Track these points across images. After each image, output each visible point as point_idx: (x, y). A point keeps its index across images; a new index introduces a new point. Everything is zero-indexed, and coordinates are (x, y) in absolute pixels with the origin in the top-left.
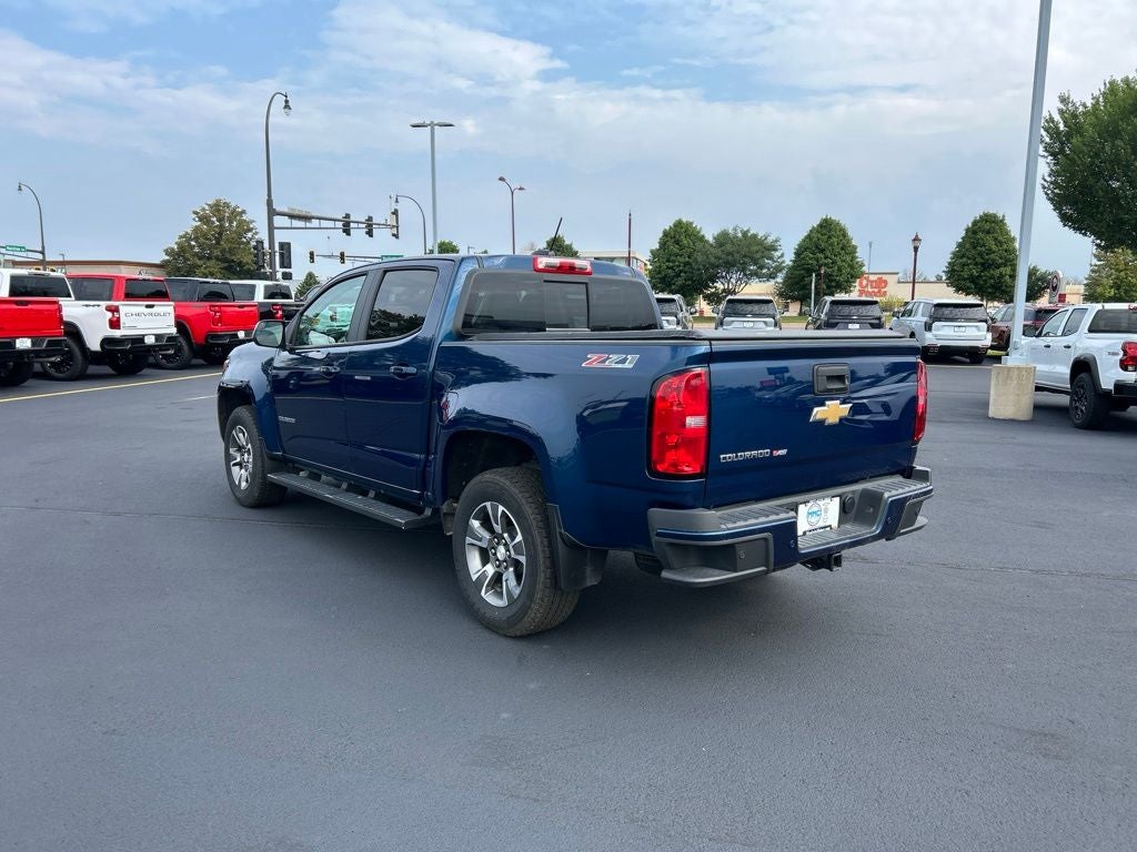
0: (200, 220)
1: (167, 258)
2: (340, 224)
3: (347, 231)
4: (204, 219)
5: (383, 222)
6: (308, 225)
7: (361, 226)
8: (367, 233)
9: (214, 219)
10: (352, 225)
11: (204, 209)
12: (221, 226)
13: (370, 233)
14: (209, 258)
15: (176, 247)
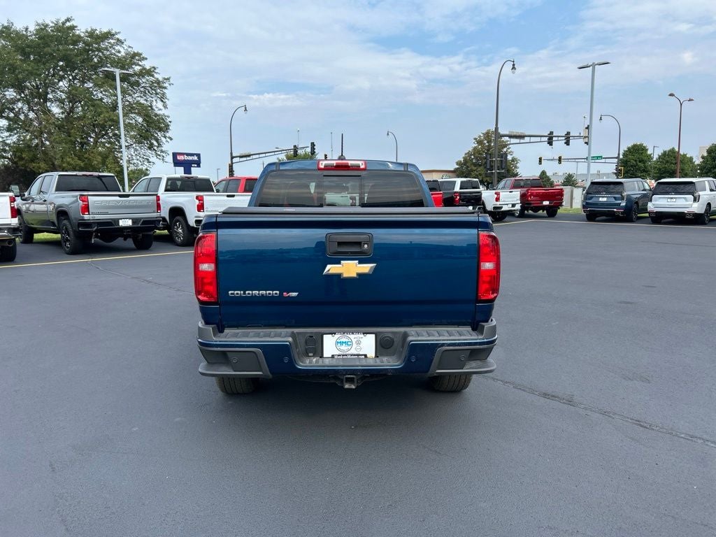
0: (478, 143)
1: (457, 166)
2: (546, 139)
3: (550, 143)
4: (480, 142)
5: (578, 135)
6: (522, 141)
7: (562, 138)
8: (565, 143)
9: (486, 142)
10: (554, 139)
11: (480, 136)
12: (489, 146)
13: (567, 143)
14: (480, 166)
15: (462, 160)
